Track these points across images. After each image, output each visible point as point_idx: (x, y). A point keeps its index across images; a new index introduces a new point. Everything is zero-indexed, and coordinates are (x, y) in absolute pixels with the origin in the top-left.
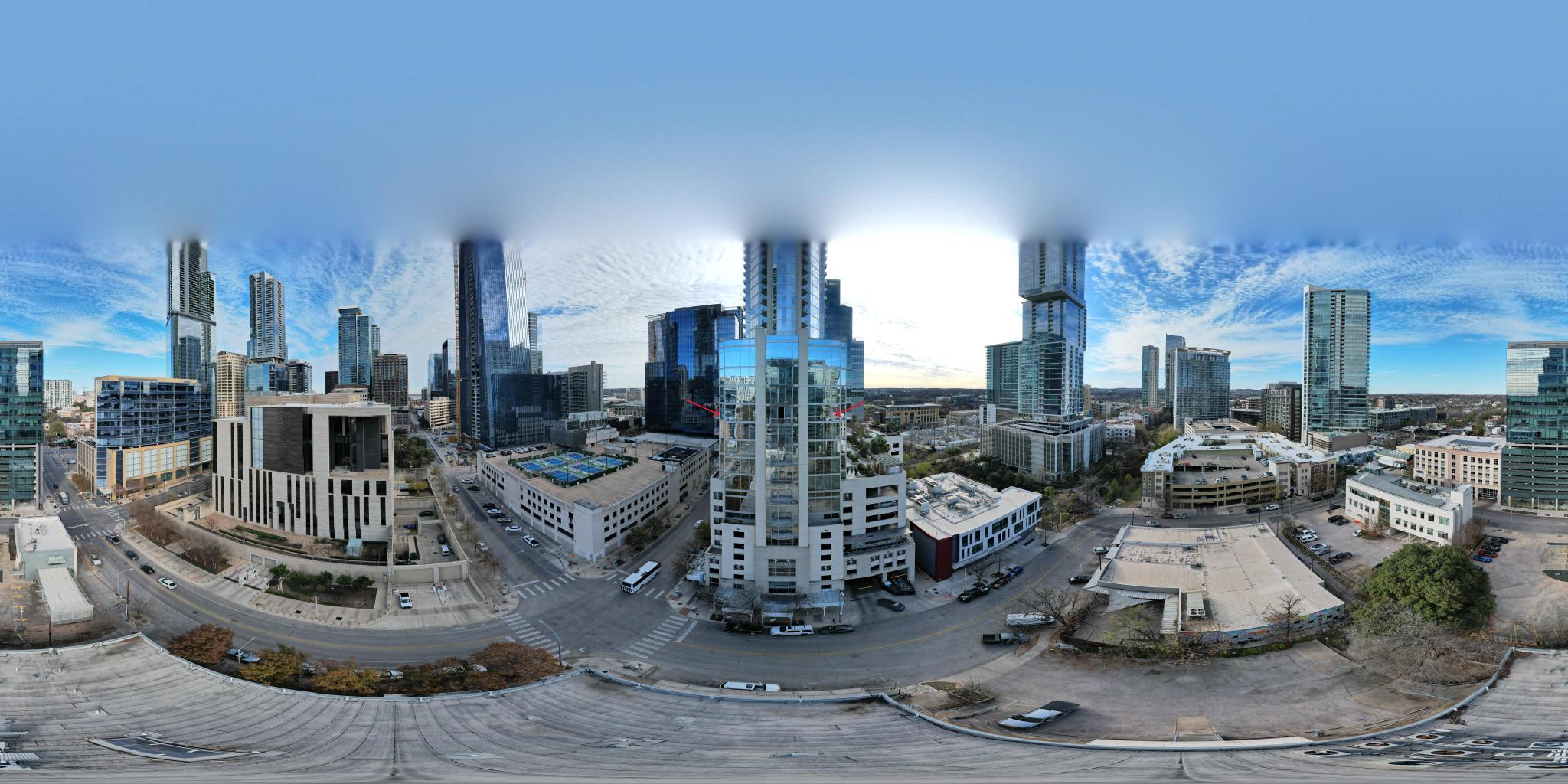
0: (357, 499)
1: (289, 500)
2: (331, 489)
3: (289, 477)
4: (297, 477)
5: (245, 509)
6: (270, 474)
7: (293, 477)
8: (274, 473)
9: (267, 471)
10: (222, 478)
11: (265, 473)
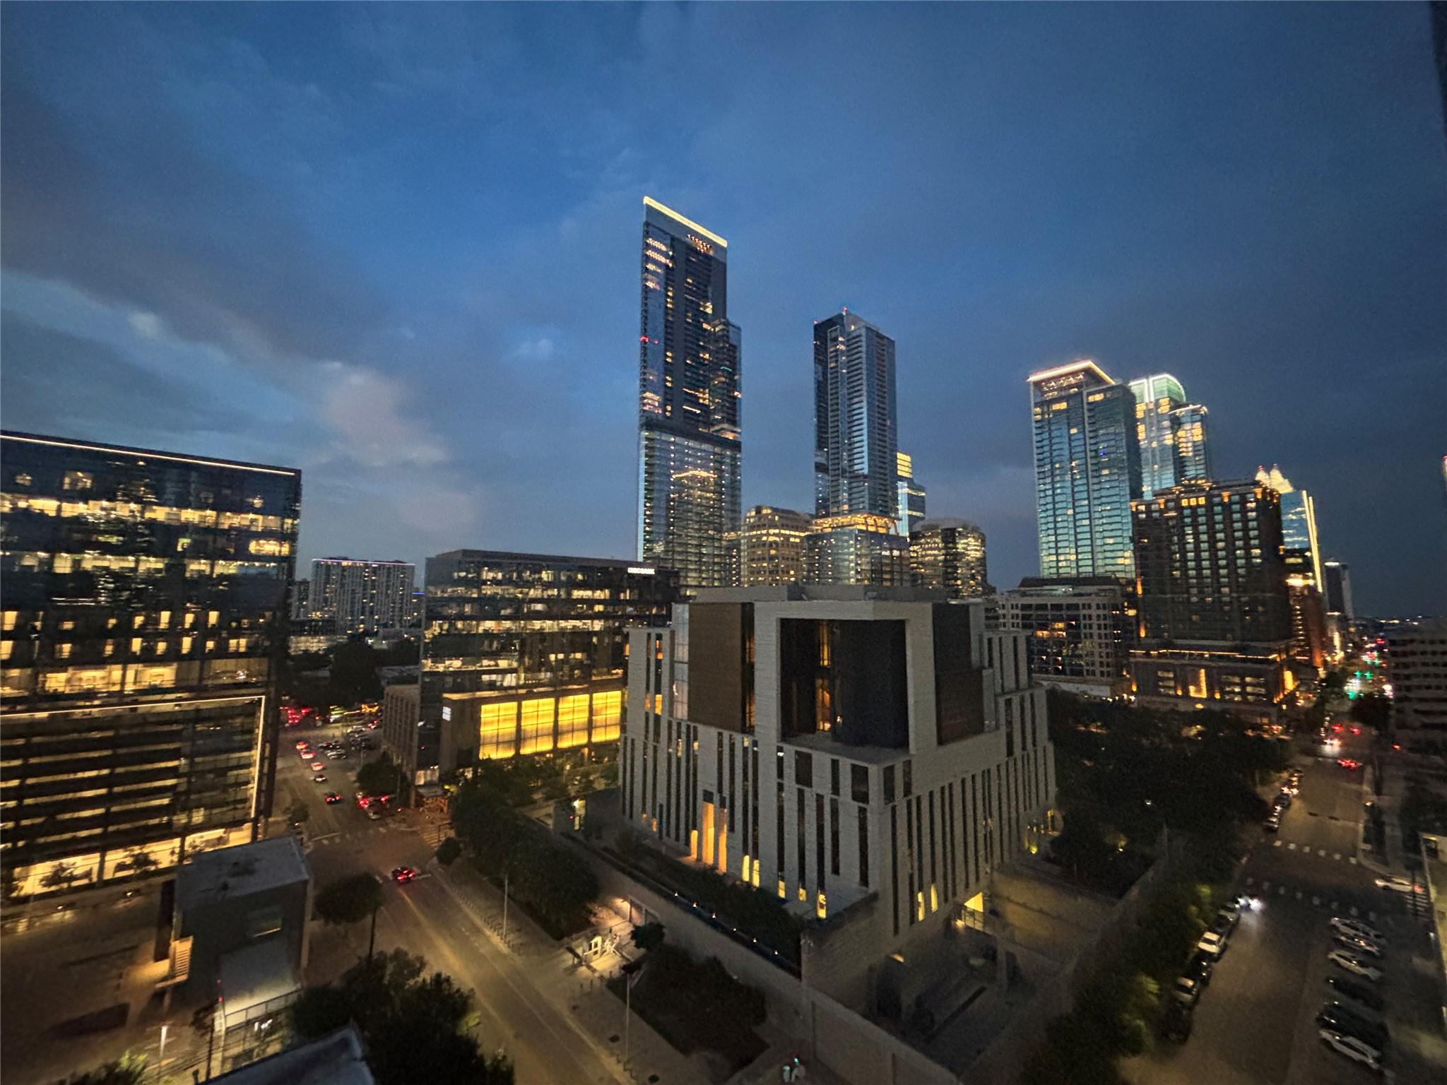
0: (820, 798)
1: (720, 790)
2: (780, 774)
3: (720, 734)
4: (731, 736)
5: (661, 806)
6: (695, 728)
7: (726, 734)
8: (701, 728)
9: (692, 725)
10: (633, 741)
11: (688, 727)
